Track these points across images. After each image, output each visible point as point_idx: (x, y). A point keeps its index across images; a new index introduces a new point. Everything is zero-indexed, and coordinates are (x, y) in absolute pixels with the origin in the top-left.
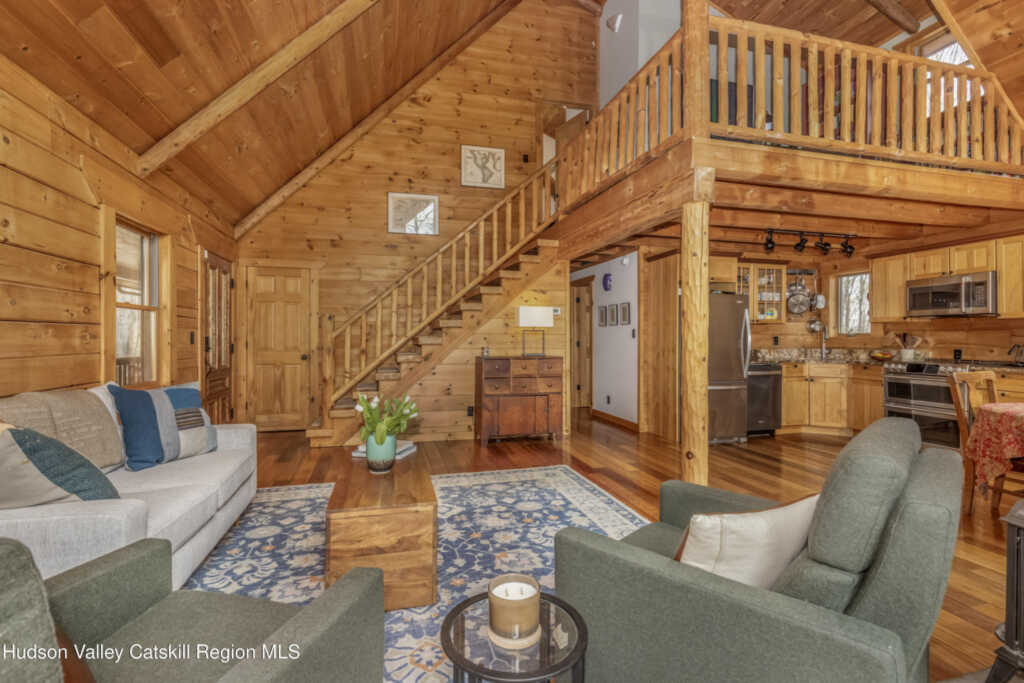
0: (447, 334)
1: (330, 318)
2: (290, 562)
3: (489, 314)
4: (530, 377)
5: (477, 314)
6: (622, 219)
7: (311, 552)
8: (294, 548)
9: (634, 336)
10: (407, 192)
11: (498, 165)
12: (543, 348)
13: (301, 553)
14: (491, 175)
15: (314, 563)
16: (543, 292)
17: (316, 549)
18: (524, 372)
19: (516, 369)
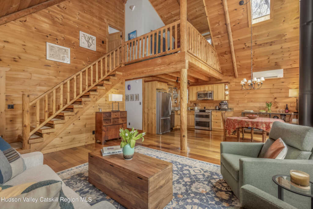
0: (84, 104)
1: (28, 96)
3: (100, 96)
4: (118, 118)
5: (96, 96)
6: (155, 70)
9: (140, 104)
10: (55, 44)
11: (93, 42)
12: (119, 108)
14: (91, 45)
16: (117, 89)
18: (116, 117)
19: (113, 116)
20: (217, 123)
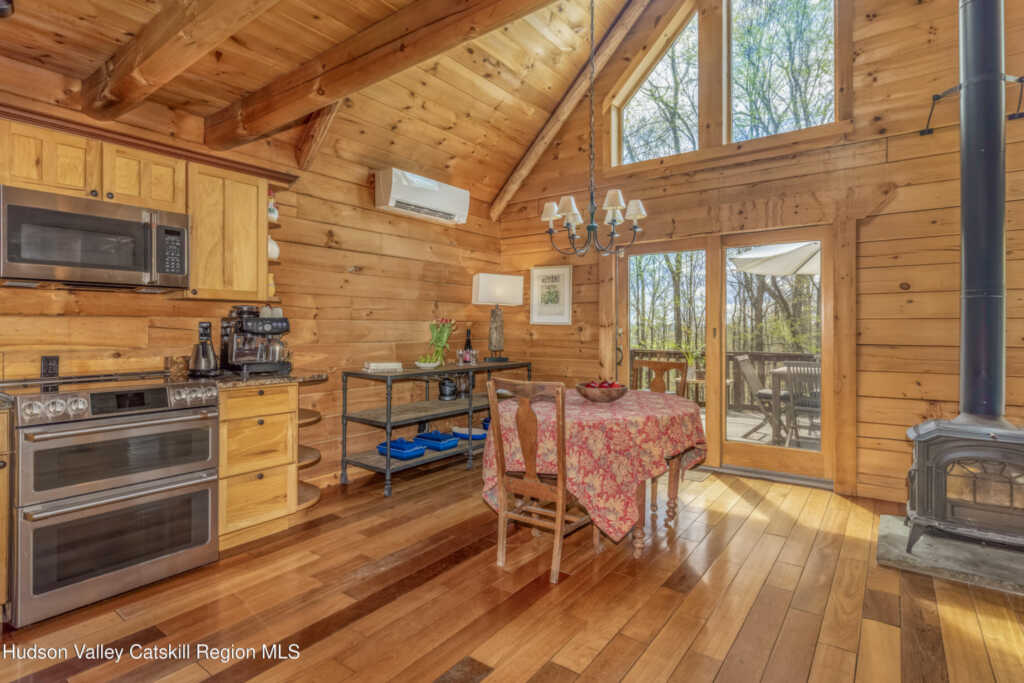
20: (261, 477)
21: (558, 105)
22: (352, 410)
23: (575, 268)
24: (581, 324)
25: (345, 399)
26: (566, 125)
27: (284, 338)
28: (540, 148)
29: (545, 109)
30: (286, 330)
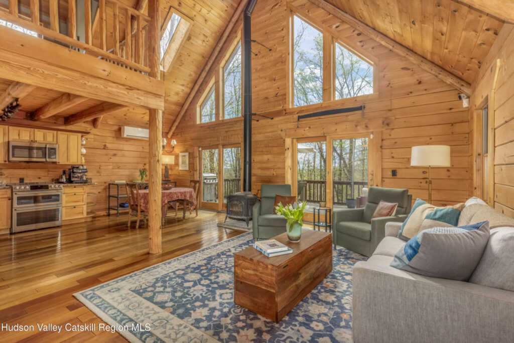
2: (335, 300)
7: (322, 301)
8: (330, 309)
13: (327, 303)
15: (323, 294)
17: (318, 302)
20: (75, 207)
21: (183, 105)
22: (111, 194)
23: (189, 153)
24: (191, 170)
25: (109, 191)
26: (187, 110)
27: (86, 174)
28: (180, 117)
29: (179, 106)
30: (87, 172)
